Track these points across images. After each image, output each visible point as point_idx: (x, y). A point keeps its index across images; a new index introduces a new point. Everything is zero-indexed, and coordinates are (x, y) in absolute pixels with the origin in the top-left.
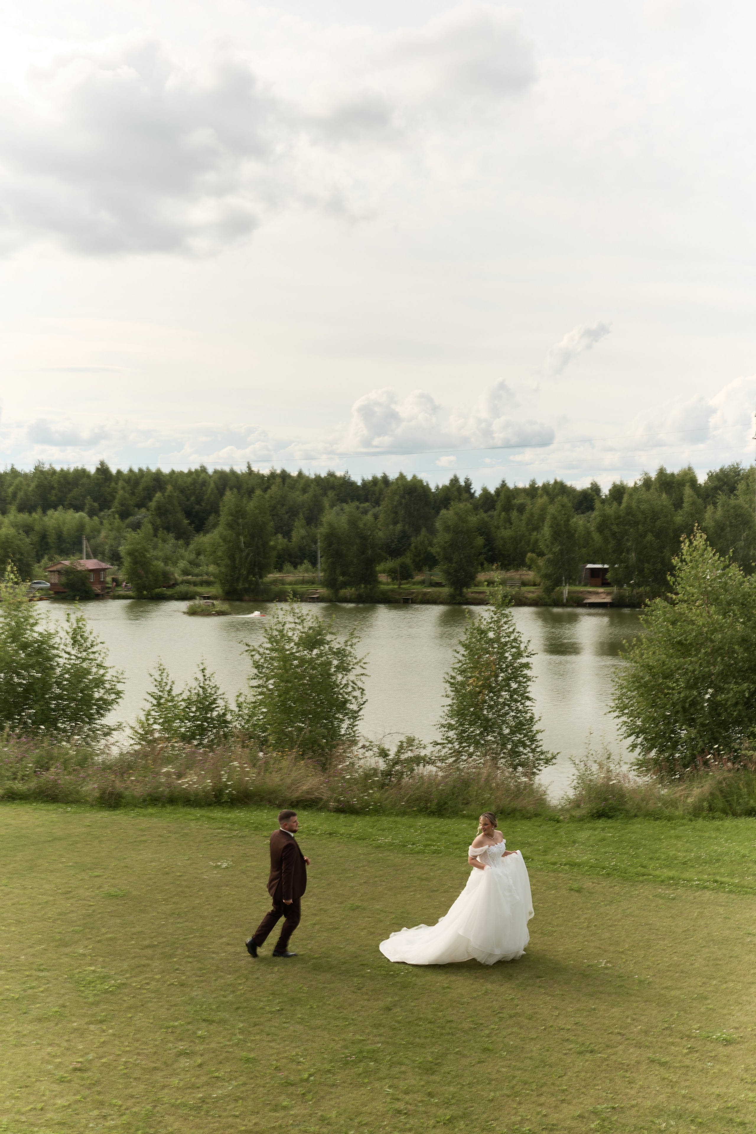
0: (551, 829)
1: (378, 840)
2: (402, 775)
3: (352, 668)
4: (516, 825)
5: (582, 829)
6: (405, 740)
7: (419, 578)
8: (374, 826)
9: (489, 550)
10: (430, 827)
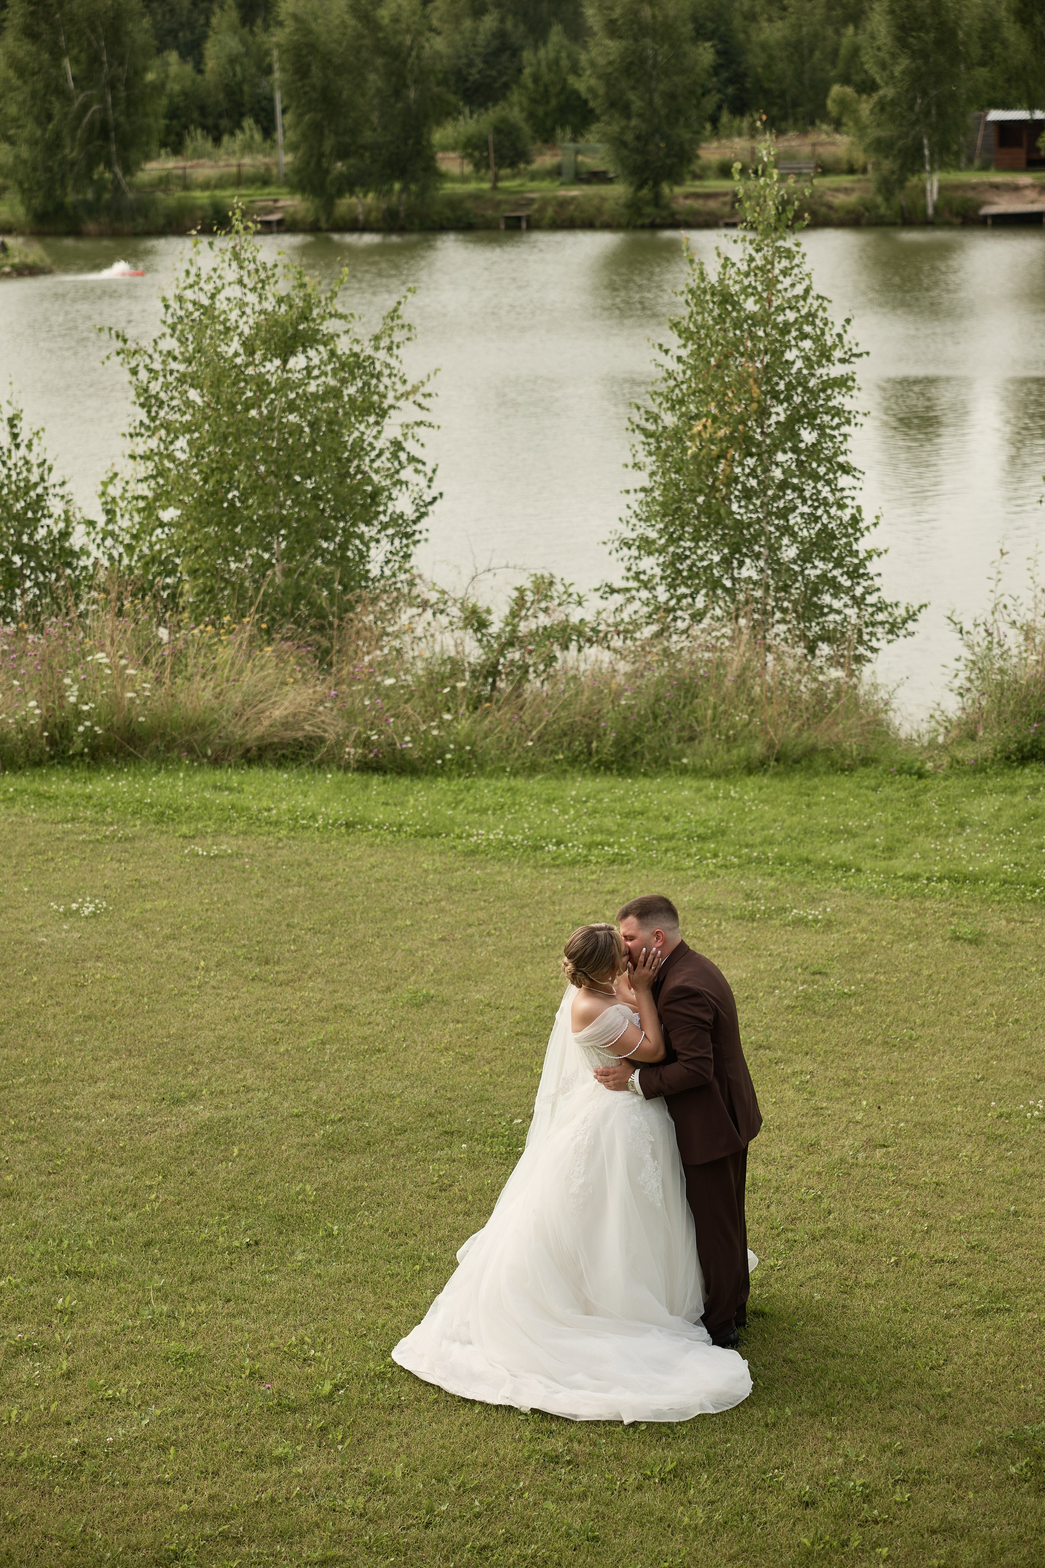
0: (903, 794)
1: (470, 836)
2: (527, 672)
3: (391, 407)
4: (816, 788)
5: (980, 792)
6: (528, 585)
7: (545, 160)
8: (458, 803)
9: (730, 81)
10: (600, 801)
